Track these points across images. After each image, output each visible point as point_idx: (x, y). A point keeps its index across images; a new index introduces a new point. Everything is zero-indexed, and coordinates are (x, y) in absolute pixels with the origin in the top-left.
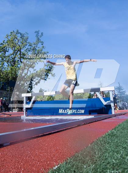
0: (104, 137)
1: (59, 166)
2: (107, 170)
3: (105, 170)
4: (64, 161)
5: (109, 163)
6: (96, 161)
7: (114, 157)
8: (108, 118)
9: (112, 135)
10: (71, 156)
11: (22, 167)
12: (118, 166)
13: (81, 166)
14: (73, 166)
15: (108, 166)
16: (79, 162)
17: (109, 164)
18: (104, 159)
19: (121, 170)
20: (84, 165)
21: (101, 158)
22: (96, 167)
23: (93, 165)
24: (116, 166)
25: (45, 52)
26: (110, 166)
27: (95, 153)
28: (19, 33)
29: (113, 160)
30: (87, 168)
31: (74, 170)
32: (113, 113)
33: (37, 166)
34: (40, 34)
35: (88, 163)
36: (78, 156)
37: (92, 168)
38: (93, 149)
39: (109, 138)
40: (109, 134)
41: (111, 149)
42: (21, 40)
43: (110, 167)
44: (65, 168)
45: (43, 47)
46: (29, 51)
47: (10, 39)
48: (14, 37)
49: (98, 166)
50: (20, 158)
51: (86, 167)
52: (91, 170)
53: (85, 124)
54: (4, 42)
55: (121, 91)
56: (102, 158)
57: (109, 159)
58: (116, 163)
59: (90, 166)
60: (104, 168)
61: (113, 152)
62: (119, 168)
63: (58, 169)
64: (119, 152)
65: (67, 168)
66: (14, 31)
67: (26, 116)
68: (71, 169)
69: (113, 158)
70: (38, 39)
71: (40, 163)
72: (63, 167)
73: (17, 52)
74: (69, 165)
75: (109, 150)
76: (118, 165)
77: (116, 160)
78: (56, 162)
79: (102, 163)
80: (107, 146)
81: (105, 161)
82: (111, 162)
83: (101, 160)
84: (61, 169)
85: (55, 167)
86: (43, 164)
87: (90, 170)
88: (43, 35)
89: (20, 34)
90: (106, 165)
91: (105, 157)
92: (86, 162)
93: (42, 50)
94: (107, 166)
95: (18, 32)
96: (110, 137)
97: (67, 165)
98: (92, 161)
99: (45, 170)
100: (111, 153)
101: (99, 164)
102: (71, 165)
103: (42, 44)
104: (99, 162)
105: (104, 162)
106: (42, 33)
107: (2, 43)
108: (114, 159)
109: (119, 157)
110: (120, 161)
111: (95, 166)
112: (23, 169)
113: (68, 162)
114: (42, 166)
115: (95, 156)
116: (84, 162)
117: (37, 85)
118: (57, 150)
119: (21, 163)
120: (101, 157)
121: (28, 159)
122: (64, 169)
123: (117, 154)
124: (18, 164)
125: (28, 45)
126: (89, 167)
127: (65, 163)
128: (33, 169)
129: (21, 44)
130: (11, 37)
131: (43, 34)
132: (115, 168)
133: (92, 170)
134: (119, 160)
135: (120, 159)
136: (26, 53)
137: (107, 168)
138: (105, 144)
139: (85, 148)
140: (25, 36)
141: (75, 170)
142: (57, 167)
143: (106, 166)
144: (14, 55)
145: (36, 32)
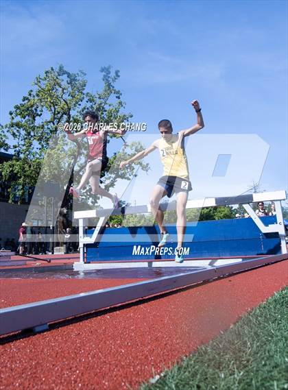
0: (265, 307)
1: (162, 375)
2: (272, 382)
3: (269, 382)
4: (173, 363)
5: (276, 366)
6: (248, 361)
7: (287, 353)
8: (272, 263)
9: (283, 302)
10: (190, 353)
11: (79, 379)
13: (214, 374)
14: (194, 375)
15: (275, 373)
16: (208, 366)
17: (278, 369)
18: (265, 358)
20: (220, 371)
21: (259, 355)
22: (248, 375)
23: (240, 373)
25: (125, 116)
26: (280, 373)
27: (245, 343)
28: (65, 73)
29: (286, 359)
30: (226, 380)
31: (197, 383)
32: (284, 251)
33: (112, 376)
34: (113, 74)
35: (229, 367)
36: (206, 352)
37: (238, 378)
38: (239, 334)
39: (275, 308)
40: (275, 301)
41: (282, 333)
42: (70, 89)
43: (280, 375)
44: (177, 381)
45: (120, 103)
47: (43, 87)
48: (53, 82)
49: (252, 374)
50: (73, 358)
51: (225, 378)
52: (237, 382)
53: (219, 278)
54: (30, 95)
56: (261, 355)
57: (278, 358)
59: (234, 374)
60: (266, 378)
61: (286, 340)
63: (160, 383)
65: (182, 381)
66: (52, 69)
67: (85, 263)
68: (191, 383)
70: (109, 85)
71: (119, 370)
72: (173, 377)
73: (62, 116)
74: (185, 372)
75: (277, 336)
78: (156, 366)
79: (260, 365)
80: (272, 327)
81: (268, 363)
82: (281, 364)
83: (259, 360)
84: (168, 383)
85: (153, 378)
86: (125, 371)
87: (235, 383)
88: (119, 76)
89: (66, 75)
90: (271, 371)
91: (269, 352)
92: (224, 365)
93: (118, 112)
94: (273, 373)
95: (62, 71)
96: (278, 306)
97: (182, 373)
98: (238, 362)
99: (130, 384)
100: (281, 344)
101: (255, 368)
102: (189, 372)
103: (118, 98)
104: (256, 365)
105: (265, 365)
106: (117, 72)
107: (27, 95)
108: (287, 356)
111: (246, 374)
112: (80, 385)
113: (184, 365)
114: (124, 377)
115: (244, 352)
116: (219, 366)
118: (157, 339)
119: (75, 371)
120: (258, 353)
121: (92, 361)
122: (175, 382)
124: (70, 374)
125: (86, 99)
126: (232, 377)
127: (176, 369)
128: (105, 384)
129: (70, 98)
130: (46, 82)
131: (119, 74)
133: (239, 383)
137: (272, 378)
138: (267, 322)
139: (222, 333)
140: (77, 78)
141: (200, 384)
142: (157, 377)
143: (270, 374)
144: (54, 124)
145: (102, 70)
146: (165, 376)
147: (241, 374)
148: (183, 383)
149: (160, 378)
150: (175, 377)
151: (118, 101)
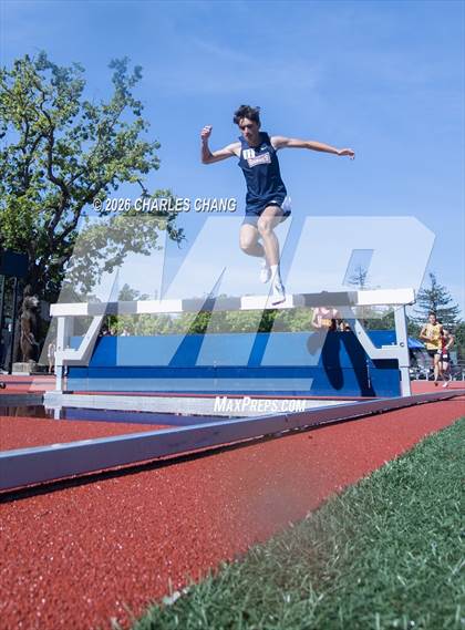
0: (367, 486)
1: (185, 591)
2: (371, 615)
3: (366, 614)
4: (205, 573)
5: (381, 588)
6: (333, 577)
7: (401, 566)
8: (384, 412)
9: (399, 479)
10: (235, 557)
11: (42, 591)
12: (418, 603)
13: (274, 595)
14: (240, 595)
15: (378, 600)
16: (265, 580)
17: (384, 593)
18: (363, 574)
19: (428, 616)
20: (286, 590)
21: (352, 567)
22: (333, 600)
23: (318, 596)
24: (409, 600)
25: (146, 145)
26: (387, 600)
27: (330, 545)
28: (48, 65)
29: (399, 577)
30: (295, 605)
31: (243, 609)
32: (406, 392)
33: (99, 589)
34: (130, 73)
35: (299, 585)
36: (262, 558)
37: (315, 605)
38: (321, 530)
39: (384, 489)
40: (386, 476)
41: (393, 532)
42: (55, 94)
43: (388, 603)
44: (210, 603)
45: (141, 123)
46: (86, 137)
47: (10, 87)
48: (26, 81)
49: (339, 599)
50: (35, 554)
51: (293, 602)
52: (312, 613)
53: (292, 432)
55: (439, 307)
56: (357, 567)
57: (384, 574)
58: (410, 591)
59: (308, 598)
60: (363, 607)
61: (400, 545)
62: (421, 609)
63: (181, 606)
64: (424, 548)
65: (218, 604)
66: (27, 58)
67: (64, 393)
68: (233, 608)
69: (397, 567)
70: (123, 92)
71: (112, 580)
72: (203, 597)
73: (39, 140)
74: (224, 590)
75: (385, 537)
76: (419, 596)
77: (408, 578)
78: (176, 576)
79: (354, 585)
80: (377, 520)
81: (367, 581)
82: (390, 585)
83: (352, 575)
84: (194, 606)
85: (169, 595)
86: (122, 582)
87: (308, 613)
88: (140, 77)
89: (50, 70)
90: (371, 597)
91: (369, 563)
92: (292, 580)
93: (135, 137)
94: (374, 600)
95: (43, 63)
96: (390, 486)
97: (219, 590)
98: (315, 578)
99: (130, 605)
100: (391, 551)
101: (344, 590)
102: (232, 589)
103: (138, 113)
104: (345, 584)
105: (362, 585)
106: (138, 70)
108: (401, 572)
109: (423, 567)
110: (424, 581)
111: (328, 598)
112: (44, 601)
113: (223, 577)
114: (120, 592)
115: (327, 561)
116: (282, 583)
117: (111, 271)
118: (179, 531)
119: (37, 577)
120: (350, 564)
121: (66, 561)
122: (207, 606)
123: (415, 554)
124: (27, 581)
125: (82, 112)
126: (305, 602)
127: (209, 583)
128: (86, 602)
129: (55, 109)
130: (15, 80)
131: (141, 73)
132: (404, 608)
133: (315, 614)
134: (420, 578)
135: (427, 575)
136: (72, 146)
137: (372, 609)
138: (370, 512)
139: (292, 525)
140: (70, 76)
141: (250, 612)
142: (177, 595)
143: (369, 600)
144: (25, 152)
145: (113, 65)
146: (189, 594)
147: (321, 598)
148: (220, 607)
149: (182, 597)
150: (207, 596)
151: (137, 118)
